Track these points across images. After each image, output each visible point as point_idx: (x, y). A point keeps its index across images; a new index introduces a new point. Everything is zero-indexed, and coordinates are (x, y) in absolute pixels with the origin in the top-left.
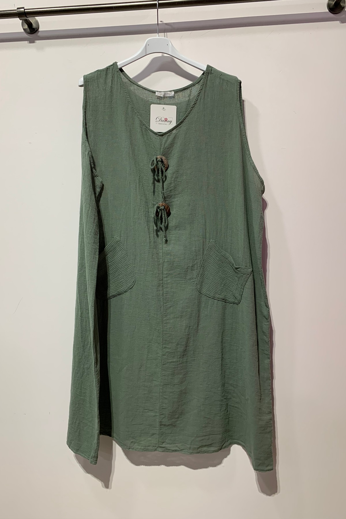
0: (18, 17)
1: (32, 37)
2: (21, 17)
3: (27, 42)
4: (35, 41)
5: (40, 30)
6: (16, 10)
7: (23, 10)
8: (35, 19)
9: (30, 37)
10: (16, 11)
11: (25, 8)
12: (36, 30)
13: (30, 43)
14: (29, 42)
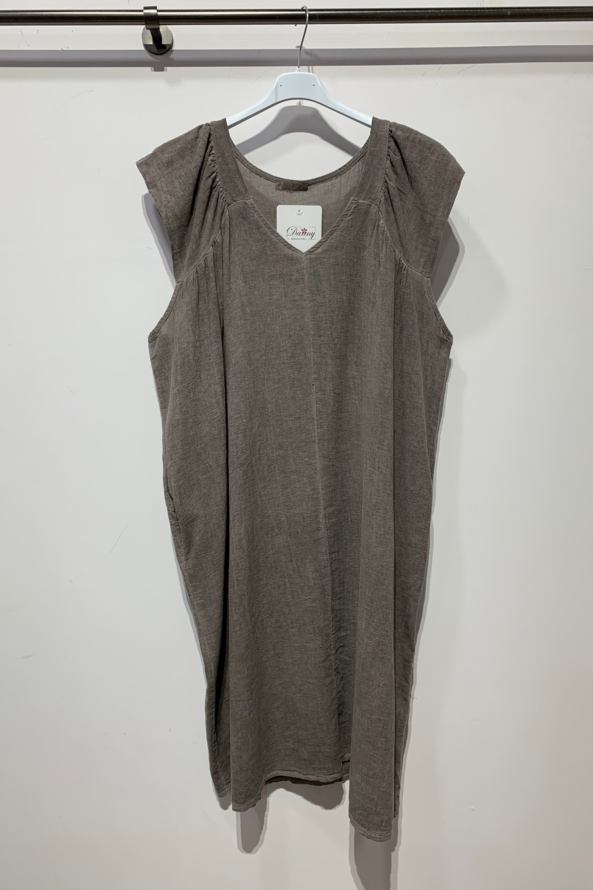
0: (144, 23)
1: (159, 61)
2: (150, 24)
3: (150, 68)
4: (165, 68)
5: (175, 48)
6: (142, 11)
7: (154, 11)
8: (167, 28)
9: (158, 60)
10: (142, 13)
11: (158, 9)
12: (168, 48)
13: (155, 71)
14: (153, 68)
